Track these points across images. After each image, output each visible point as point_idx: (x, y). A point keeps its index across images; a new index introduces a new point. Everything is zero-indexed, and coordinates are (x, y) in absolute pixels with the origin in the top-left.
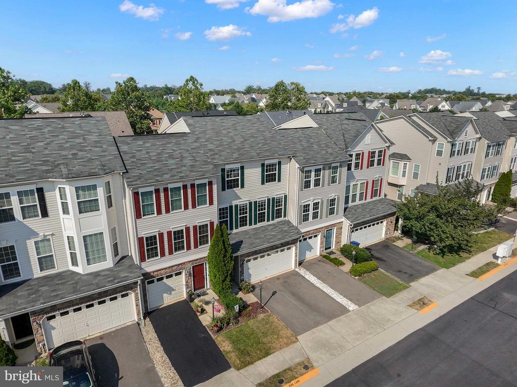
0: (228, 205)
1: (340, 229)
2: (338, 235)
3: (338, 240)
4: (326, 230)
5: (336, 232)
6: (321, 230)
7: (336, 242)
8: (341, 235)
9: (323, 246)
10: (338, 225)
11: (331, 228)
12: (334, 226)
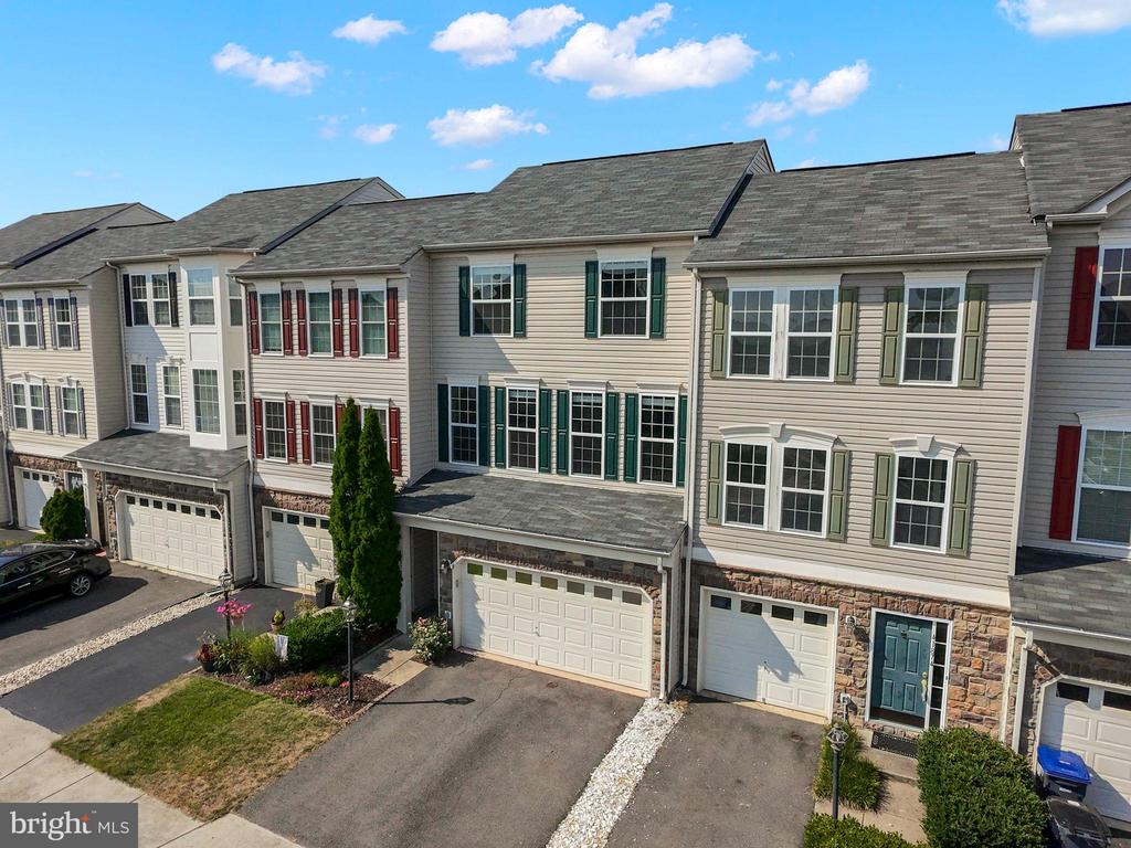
0: (473, 383)
1: (990, 648)
2: (973, 675)
3: (969, 700)
4: (874, 610)
5: (957, 652)
6: (835, 594)
7: (958, 711)
8: (995, 682)
9: (859, 684)
10: (970, 617)
11: (912, 614)
12: (937, 612)
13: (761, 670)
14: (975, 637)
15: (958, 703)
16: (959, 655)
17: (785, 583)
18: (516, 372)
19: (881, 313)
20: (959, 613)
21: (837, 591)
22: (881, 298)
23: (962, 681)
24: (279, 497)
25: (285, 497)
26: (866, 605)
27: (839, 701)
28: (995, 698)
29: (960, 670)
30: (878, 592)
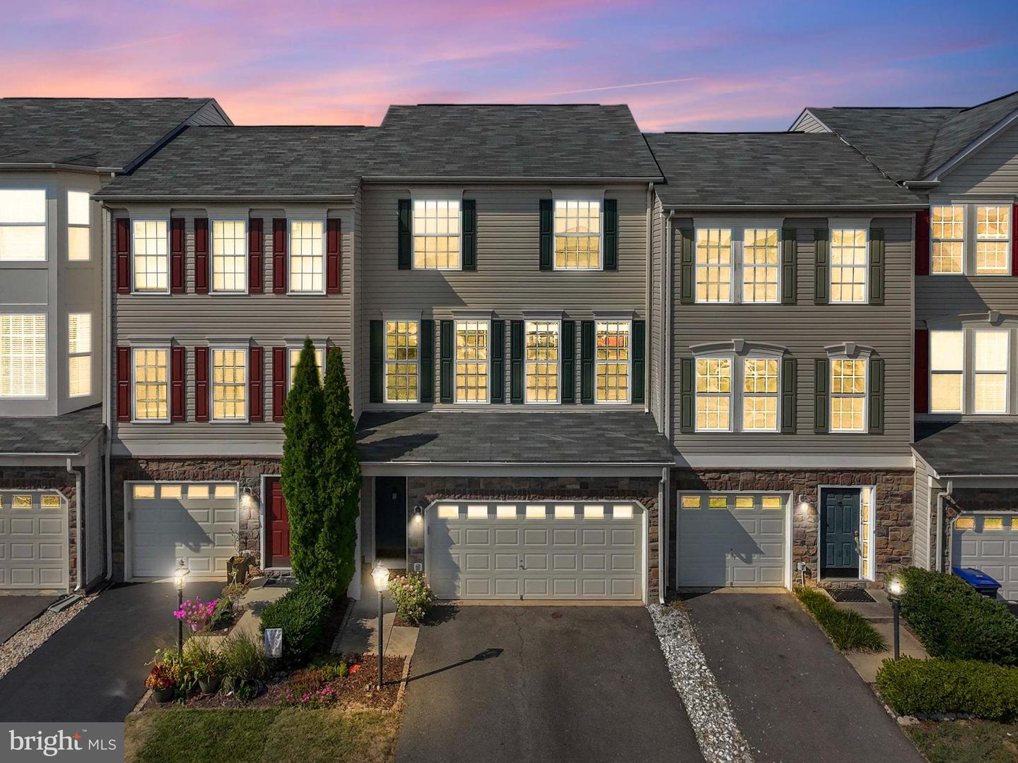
0: (415, 318)
1: (902, 502)
2: (892, 526)
3: (890, 546)
4: (820, 487)
5: (880, 509)
6: (791, 478)
7: (884, 557)
8: (906, 527)
9: (812, 552)
10: (887, 480)
11: (848, 485)
12: (865, 480)
13: (729, 557)
14: (891, 496)
15: (883, 550)
16: (881, 512)
17: (749, 476)
18: (464, 304)
19: (813, 249)
20: (880, 478)
21: (791, 476)
22: (812, 237)
23: (885, 532)
24: (153, 466)
25: (163, 466)
26: (814, 483)
27: (797, 570)
28: (908, 540)
29: (883, 524)
30: (823, 471)
